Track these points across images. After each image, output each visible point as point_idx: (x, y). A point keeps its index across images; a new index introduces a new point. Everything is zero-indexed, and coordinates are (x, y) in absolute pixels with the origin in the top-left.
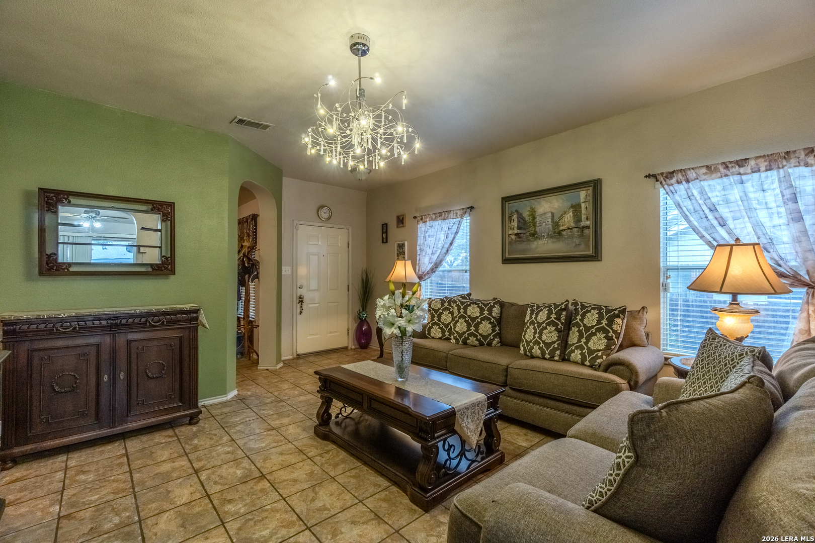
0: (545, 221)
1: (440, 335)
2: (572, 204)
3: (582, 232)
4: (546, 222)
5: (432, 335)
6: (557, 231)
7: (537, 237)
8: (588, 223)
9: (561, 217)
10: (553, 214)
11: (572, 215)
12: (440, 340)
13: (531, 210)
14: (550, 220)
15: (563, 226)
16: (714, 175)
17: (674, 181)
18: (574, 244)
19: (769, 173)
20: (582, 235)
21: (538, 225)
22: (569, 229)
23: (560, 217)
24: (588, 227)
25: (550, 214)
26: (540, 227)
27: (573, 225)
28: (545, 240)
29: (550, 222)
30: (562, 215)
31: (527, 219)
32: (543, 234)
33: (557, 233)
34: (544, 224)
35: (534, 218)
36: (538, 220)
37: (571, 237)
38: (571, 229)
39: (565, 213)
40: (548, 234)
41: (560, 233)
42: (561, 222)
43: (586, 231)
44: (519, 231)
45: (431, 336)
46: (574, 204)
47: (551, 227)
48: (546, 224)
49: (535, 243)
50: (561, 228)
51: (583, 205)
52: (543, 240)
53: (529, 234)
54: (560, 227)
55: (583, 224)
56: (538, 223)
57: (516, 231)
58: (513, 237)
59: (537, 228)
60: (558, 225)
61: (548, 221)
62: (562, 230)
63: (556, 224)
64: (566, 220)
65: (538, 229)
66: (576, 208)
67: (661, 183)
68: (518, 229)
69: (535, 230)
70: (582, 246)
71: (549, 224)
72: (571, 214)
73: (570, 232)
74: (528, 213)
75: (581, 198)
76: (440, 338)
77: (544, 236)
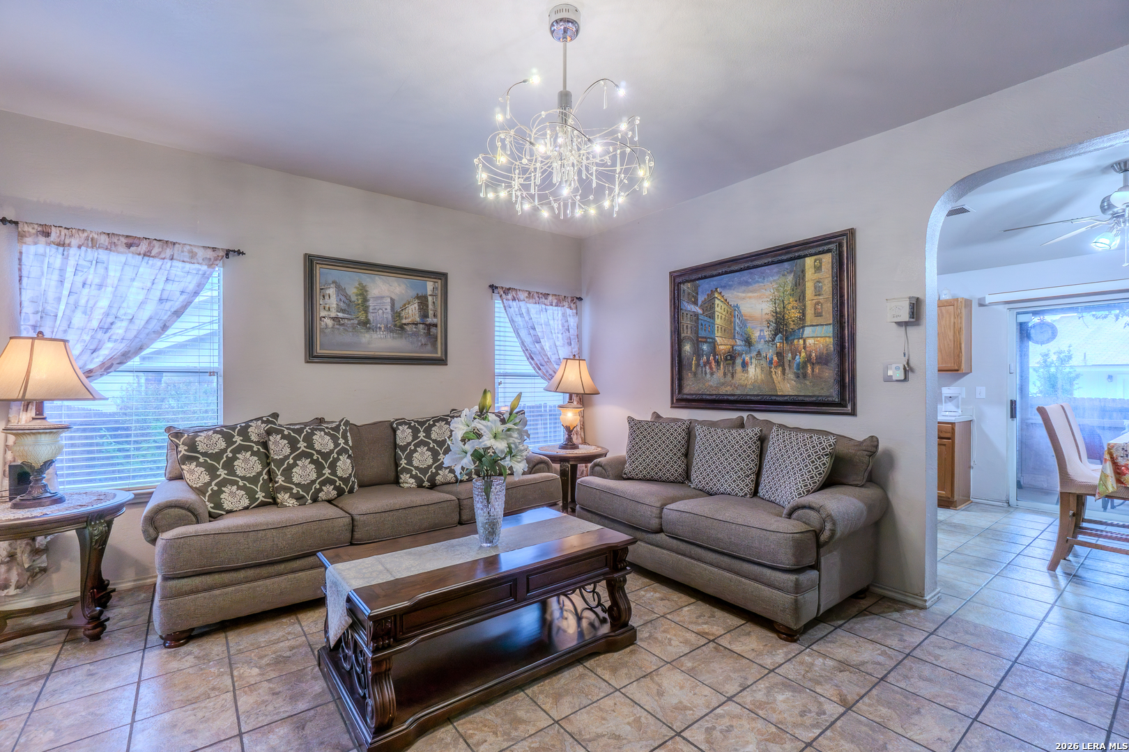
0: (381, 307)
1: (246, 502)
2: (417, 294)
3: (429, 330)
4: (384, 309)
5: (227, 506)
6: (398, 324)
7: (369, 328)
8: (435, 321)
9: (404, 308)
10: (393, 301)
11: (417, 308)
12: (247, 511)
13: (361, 288)
14: (389, 308)
15: (406, 318)
16: (531, 301)
17: (510, 297)
18: (420, 344)
19: (556, 308)
20: (428, 333)
21: (371, 311)
22: (413, 324)
23: (403, 306)
24: (436, 325)
25: (389, 300)
26: (373, 315)
27: (418, 319)
28: (381, 333)
29: (389, 310)
30: (405, 305)
31: (354, 298)
32: (379, 325)
33: (399, 328)
34: (380, 312)
35: (365, 300)
36: (371, 304)
37: (415, 334)
38: (416, 324)
39: (409, 303)
40: (386, 327)
41: (402, 327)
42: (403, 314)
43: (433, 330)
44: (338, 314)
45: (224, 510)
46: (420, 294)
47: (390, 317)
48: (383, 313)
49: (367, 336)
50: (404, 321)
51: (430, 299)
52: (378, 333)
53: (356, 322)
54: (402, 319)
55: (429, 320)
56: (371, 308)
57: (333, 315)
58: (329, 322)
59: (369, 315)
60: (399, 316)
61: (386, 309)
62: (405, 324)
63: (397, 315)
64: (410, 312)
65: (371, 317)
66: (422, 300)
67: (501, 296)
68: (337, 311)
69: (367, 317)
70: (429, 347)
71: (387, 313)
72: (416, 305)
73: (415, 328)
74: (355, 291)
75: (428, 290)
76: (246, 508)
77: (380, 328)
